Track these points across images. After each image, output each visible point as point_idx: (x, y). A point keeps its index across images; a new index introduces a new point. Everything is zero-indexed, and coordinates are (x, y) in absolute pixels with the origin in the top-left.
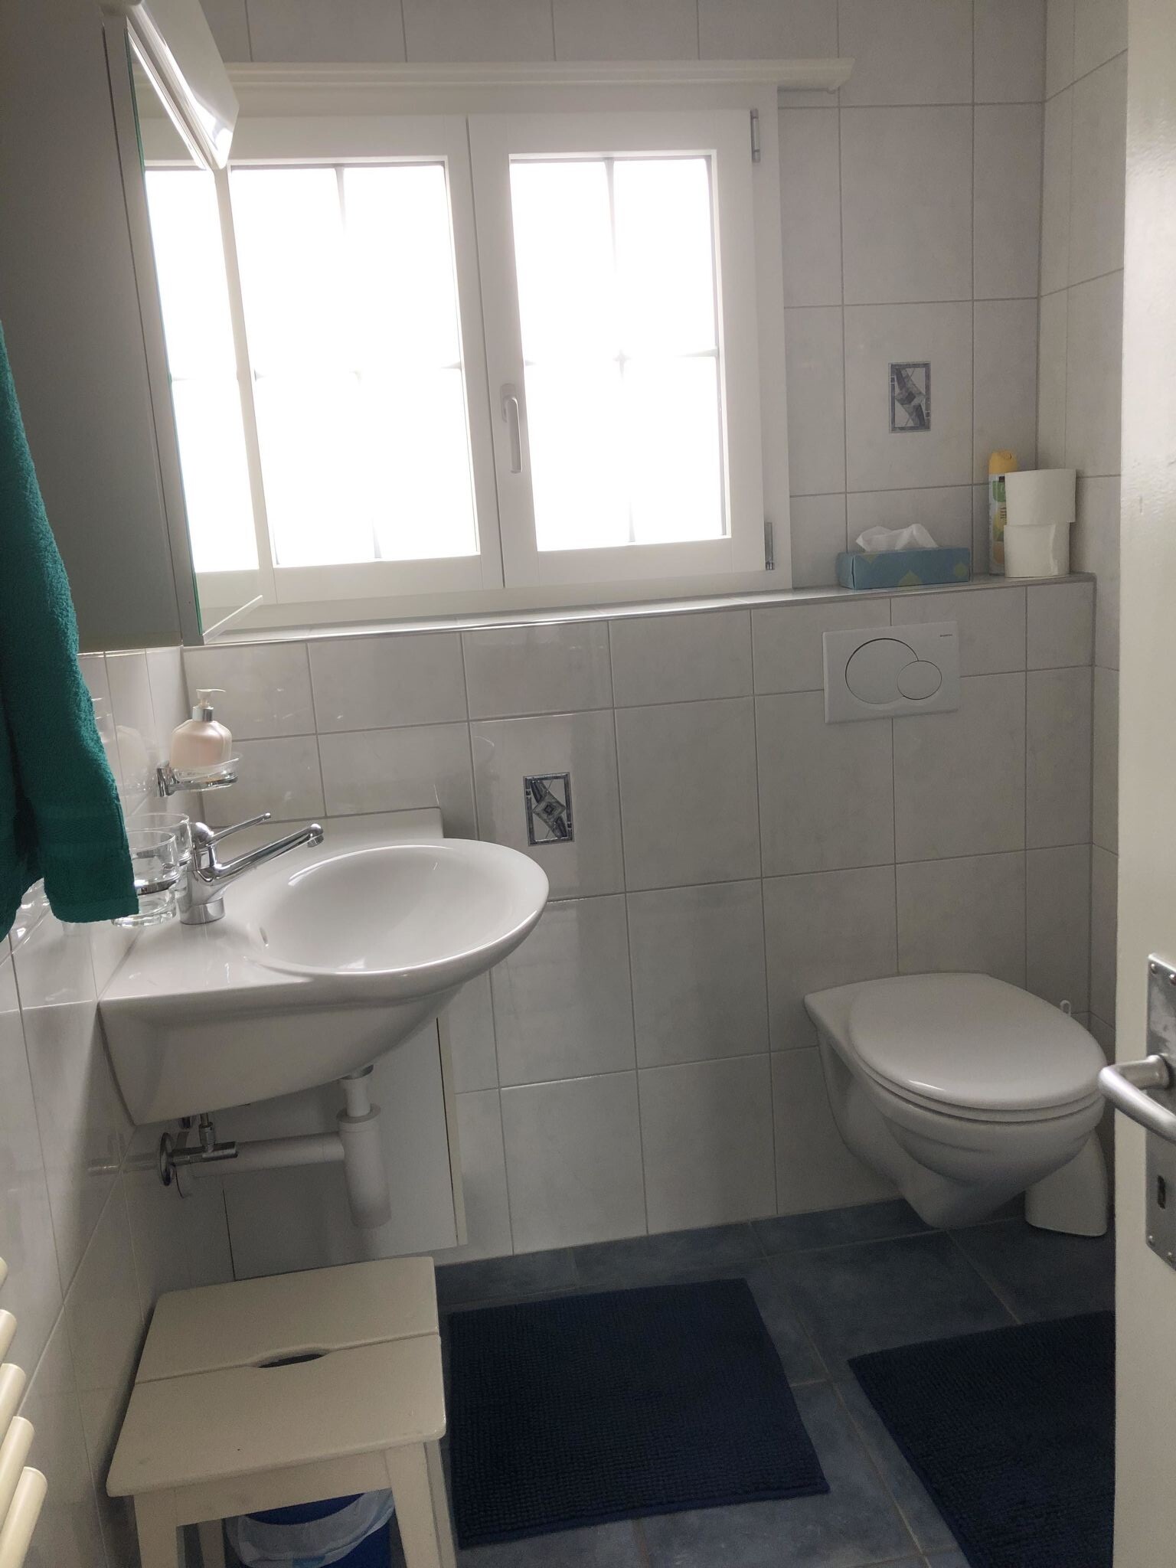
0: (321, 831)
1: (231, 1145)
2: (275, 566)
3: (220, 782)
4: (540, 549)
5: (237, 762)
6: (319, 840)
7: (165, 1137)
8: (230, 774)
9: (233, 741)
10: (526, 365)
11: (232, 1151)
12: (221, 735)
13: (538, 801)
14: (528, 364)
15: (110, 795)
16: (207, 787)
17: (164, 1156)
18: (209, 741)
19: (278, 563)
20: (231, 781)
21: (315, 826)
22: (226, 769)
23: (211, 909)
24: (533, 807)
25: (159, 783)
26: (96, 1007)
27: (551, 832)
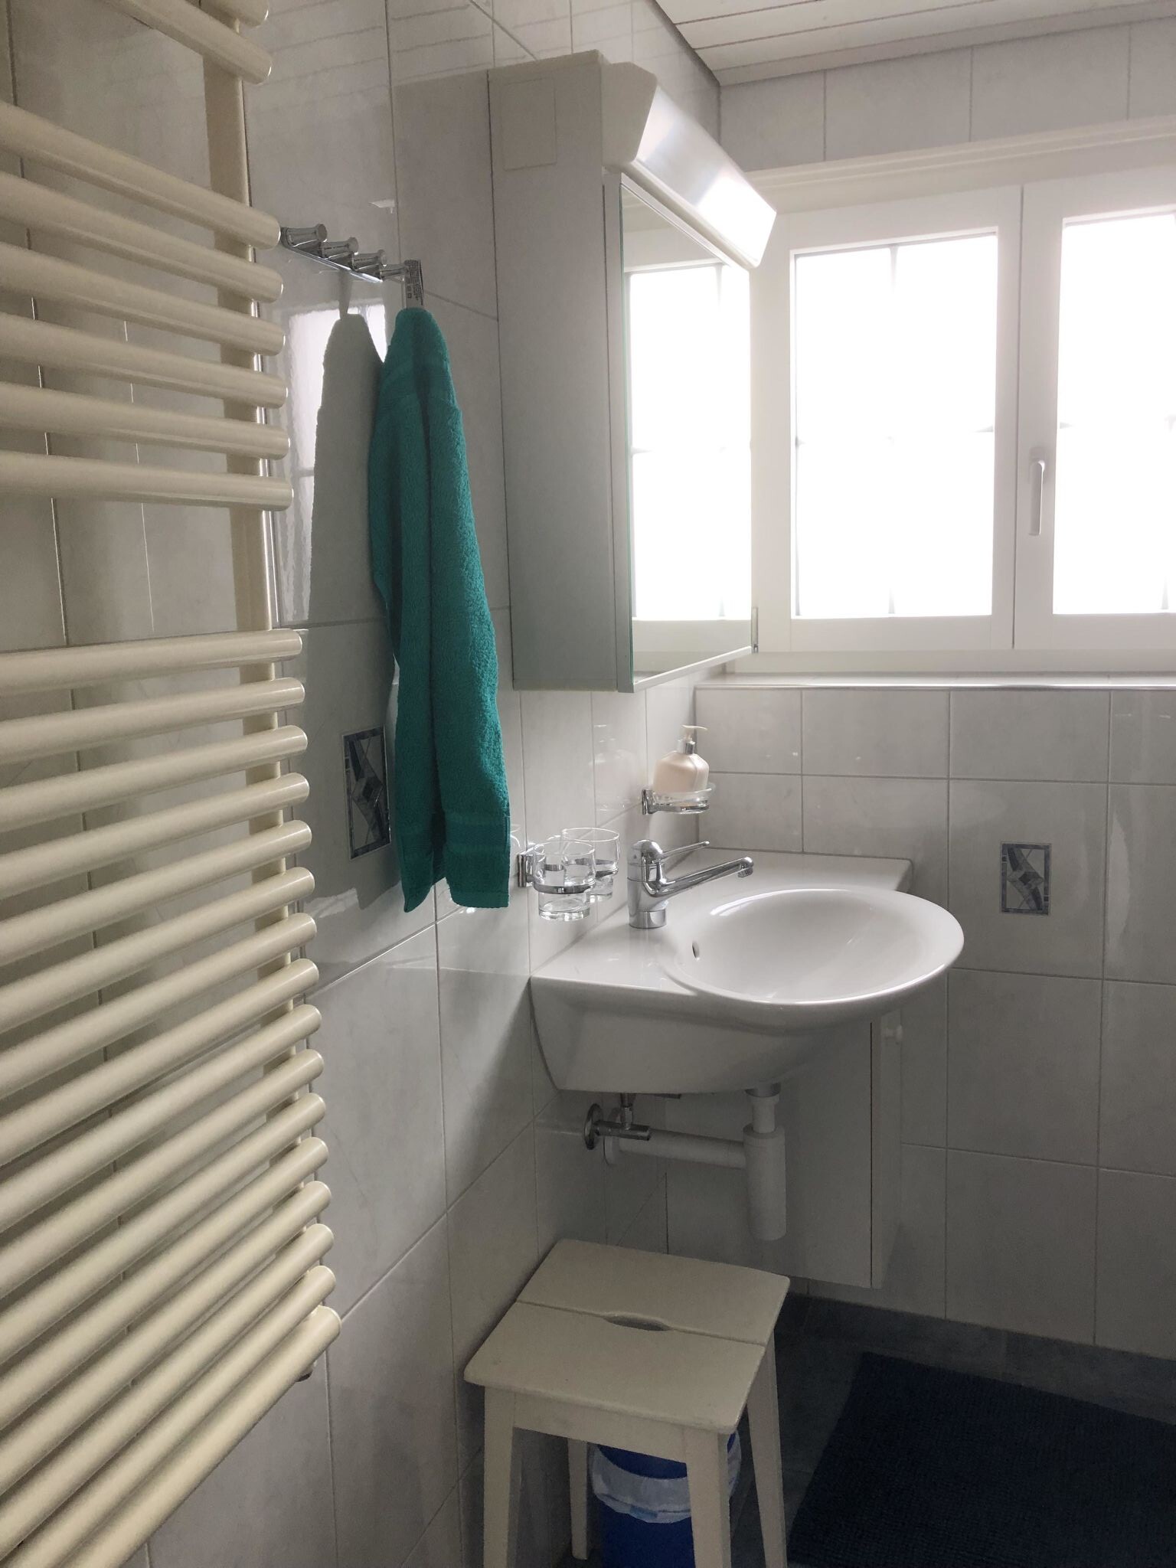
0: (752, 865)
1: (644, 1128)
2: (794, 616)
3: (693, 808)
4: (1055, 612)
5: (710, 792)
6: (749, 872)
7: (594, 1108)
8: (703, 802)
9: (710, 772)
10: (1061, 427)
11: (645, 1134)
12: (696, 768)
13: (1014, 869)
14: (1063, 426)
15: (500, 810)
16: (681, 811)
17: (589, 1124)
18: (684, 771)
19: (798, 614)
20: (702, 808)
21: (749, 859)
22: (700, 797)
23: (654, 917)
24: (1008, 873)
25: (643, 803)
26: (526, 981)
27: (1025, 902)
